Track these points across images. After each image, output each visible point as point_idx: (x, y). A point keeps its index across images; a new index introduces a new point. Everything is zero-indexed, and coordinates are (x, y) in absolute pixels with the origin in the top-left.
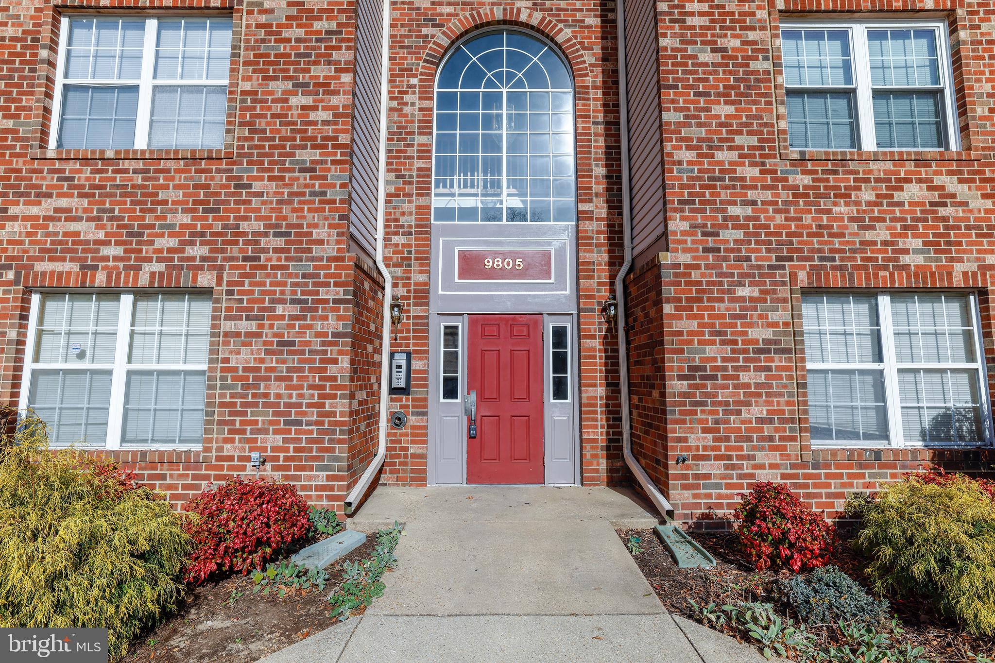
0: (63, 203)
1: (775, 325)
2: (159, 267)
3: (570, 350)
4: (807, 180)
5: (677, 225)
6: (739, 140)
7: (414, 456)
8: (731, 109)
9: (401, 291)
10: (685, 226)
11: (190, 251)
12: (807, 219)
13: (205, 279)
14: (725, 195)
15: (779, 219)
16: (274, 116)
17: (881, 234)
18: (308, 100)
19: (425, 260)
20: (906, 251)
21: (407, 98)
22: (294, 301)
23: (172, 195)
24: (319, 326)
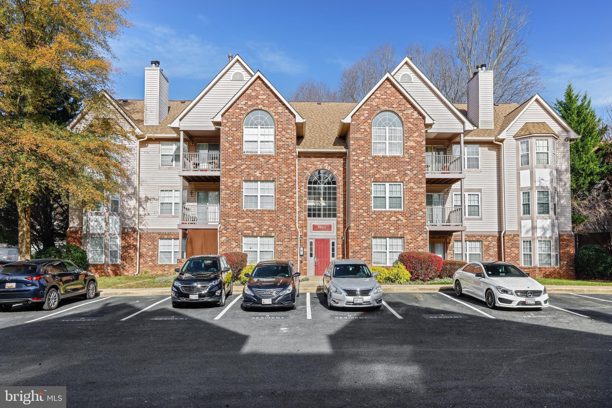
0: (247, 220)
1: (368, 243)
2: (265, 232)
3: (335, 247)
4: (375, 216)
5: (352, 225)
6: (364, 208)
7: (305, 269)
8: (362, 202)
9: (301, 234)
10: (353, 225)
11: (270, 229)
12: (375, 224)
13: (273, 234)
14: (361, 219)
15: (370, 223)
16: (283, 203)
17: (387, 226)
18: (288, 200)
19: (306, 227)
20: (391, 230)
21: (302, 188)
22: (288, 238)
23: (266, 218)
24: (292, 243)
